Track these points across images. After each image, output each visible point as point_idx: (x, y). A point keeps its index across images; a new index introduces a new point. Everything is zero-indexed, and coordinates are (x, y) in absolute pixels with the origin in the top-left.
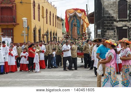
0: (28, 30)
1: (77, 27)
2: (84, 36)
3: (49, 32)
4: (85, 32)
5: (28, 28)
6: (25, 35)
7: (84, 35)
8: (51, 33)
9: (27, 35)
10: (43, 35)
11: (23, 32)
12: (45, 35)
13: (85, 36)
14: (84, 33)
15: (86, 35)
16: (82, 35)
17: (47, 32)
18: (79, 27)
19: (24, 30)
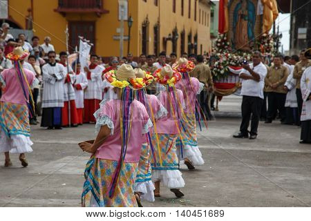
0: (130, 27)
1: (249, 20)
2: (264, 43)
3: (179, 33)
4: (267, 33)
5: (129, 21)
6: (122, 38)
7: (266, 41)
8: (183, 35)
9: (127, 38)
10: (164, 38)
11: (119, 30)
12: (169, 39)
13: (266, 44)
14: (265, 35)
15: (268, 42)
16: (260, 41)
17: (175, 33)
18: (252, 22)
19: (119, 27)
